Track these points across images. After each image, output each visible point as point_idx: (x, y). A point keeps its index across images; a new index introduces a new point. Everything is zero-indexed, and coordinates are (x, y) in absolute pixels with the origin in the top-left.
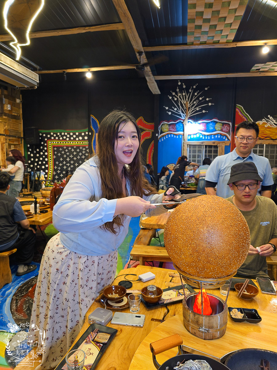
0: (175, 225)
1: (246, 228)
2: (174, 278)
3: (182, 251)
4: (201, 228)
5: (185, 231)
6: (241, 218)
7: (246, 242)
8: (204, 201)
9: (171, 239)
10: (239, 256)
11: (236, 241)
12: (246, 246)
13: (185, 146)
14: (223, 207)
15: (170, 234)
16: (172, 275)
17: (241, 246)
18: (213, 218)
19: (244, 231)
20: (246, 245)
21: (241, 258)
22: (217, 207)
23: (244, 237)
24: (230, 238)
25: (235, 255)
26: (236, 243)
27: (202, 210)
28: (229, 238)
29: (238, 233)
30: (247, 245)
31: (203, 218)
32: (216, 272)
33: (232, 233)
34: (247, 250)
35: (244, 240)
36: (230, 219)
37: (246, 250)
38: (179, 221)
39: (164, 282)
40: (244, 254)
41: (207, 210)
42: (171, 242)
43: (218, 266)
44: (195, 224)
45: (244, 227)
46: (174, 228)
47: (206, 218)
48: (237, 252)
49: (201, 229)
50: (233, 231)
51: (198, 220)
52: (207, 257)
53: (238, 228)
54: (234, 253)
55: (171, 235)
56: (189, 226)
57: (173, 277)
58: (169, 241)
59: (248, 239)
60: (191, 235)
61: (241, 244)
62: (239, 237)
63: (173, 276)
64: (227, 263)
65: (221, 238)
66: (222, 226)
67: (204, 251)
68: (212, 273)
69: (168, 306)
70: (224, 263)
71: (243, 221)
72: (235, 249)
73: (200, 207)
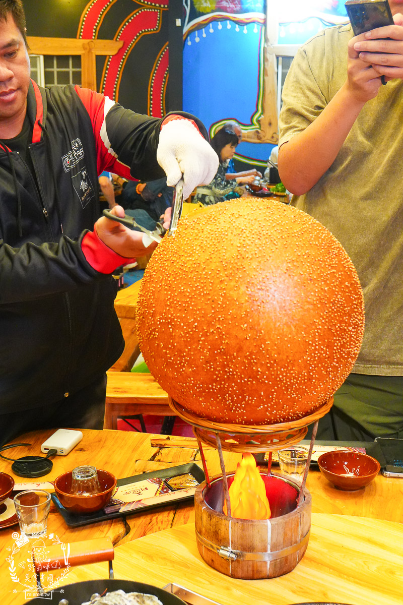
0: (166, 290)
1: (352, 284)
2: (164, 451)
3: (184, 356)
4: (231, 289)
5: (191, 302)
6: (340, 261)
7: (349, 319)
8: (242, 219)
9: (155, 329)
10: (331, 358)
11: (324, 319)
12: (351, 331)
13: (270, 60)
14: (291, 231)
15: (153, 315)
16: (161, 443)
17: (336, 331)
18: (262, 262)
19: (344, 292)
20: (350, 328)
21: (337, 363)
22: (275, 233)
23: (345, 307)
24: (308, 310)
25: (321, 354)
26: (323, 324)
27: (234, 244)
28: (305, 310)
29: (329, 299)
30: (353, 328)
31: (236, 263)
32: (276, 403)
33: (313, 298)
34: (354, 342)
35: (345, 314)
36: (308, 262)
37: (352, 341)
38: (175, 278)
39: (135, 460)
40: (344, 352)
41: (249, 243)
42: (154, 335)
43: (278, 387)
44: (217, 281)
45: (347, 283)
46: (162, 297)
47: (246, 262)
48: (327, 348)
49: (231, 293)
50: (315, 292)
51: (225, 270)
52: (250, 363)
53: (327, 285)
54: (318, 350)
55: (155, 317)
56: (202, 288)
57: (161, 447)
58: (151, 334)
59: (355, 312)
60: (205, 310)
61: (335, 325)
62: (331, 307)
63: (161, 445)
64: (301, 378)
65: (284, 312)
66: (286, 281)
67: (240, 350)
68: (264, 406)
69: (131, 518)
70: (295, 378)
71: (345, 267)
72: (319, 340)
73: (230, 234)
